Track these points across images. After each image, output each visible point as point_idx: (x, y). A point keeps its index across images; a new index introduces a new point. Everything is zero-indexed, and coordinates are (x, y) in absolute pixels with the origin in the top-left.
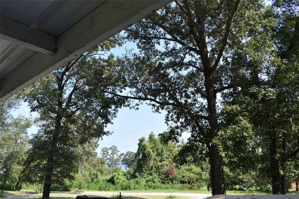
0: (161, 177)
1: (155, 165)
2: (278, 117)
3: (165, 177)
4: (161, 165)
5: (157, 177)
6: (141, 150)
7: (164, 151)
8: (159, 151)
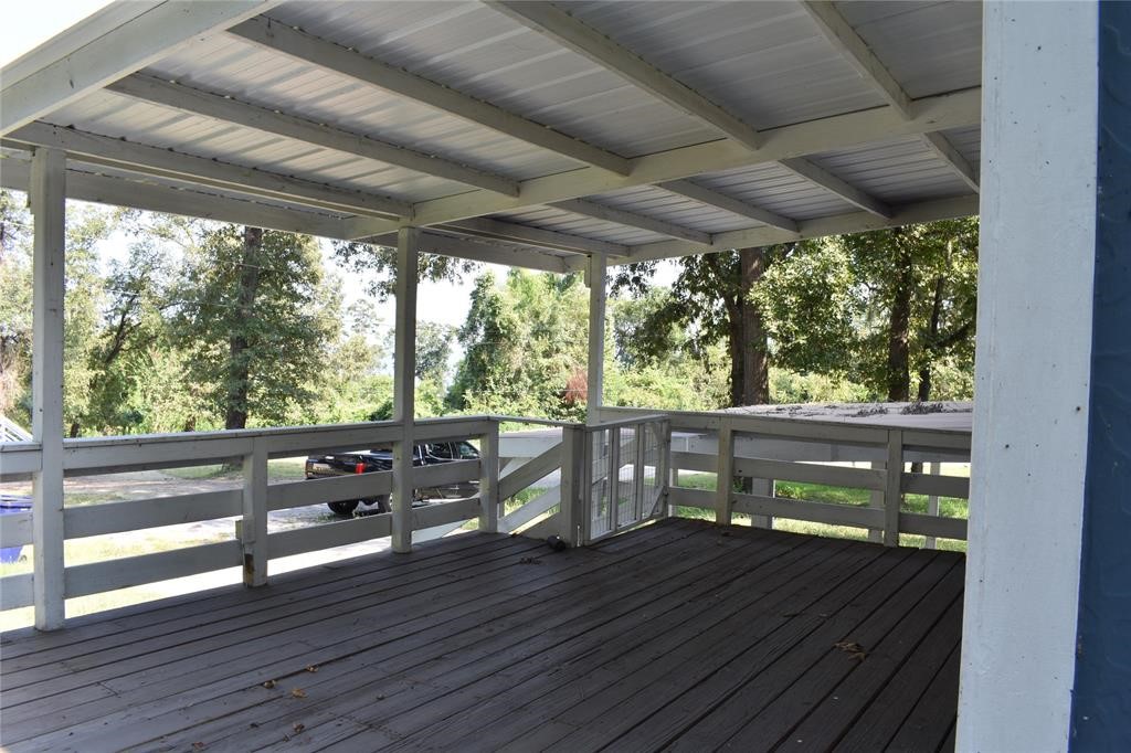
0: (547, 404)
1: (527, 366)
2: (922, 234)
3: (563, 406)
4: (548, 368)
5: (536, 404)
6: (482, 315)
7: (560, 318)
8: (541, 318)
